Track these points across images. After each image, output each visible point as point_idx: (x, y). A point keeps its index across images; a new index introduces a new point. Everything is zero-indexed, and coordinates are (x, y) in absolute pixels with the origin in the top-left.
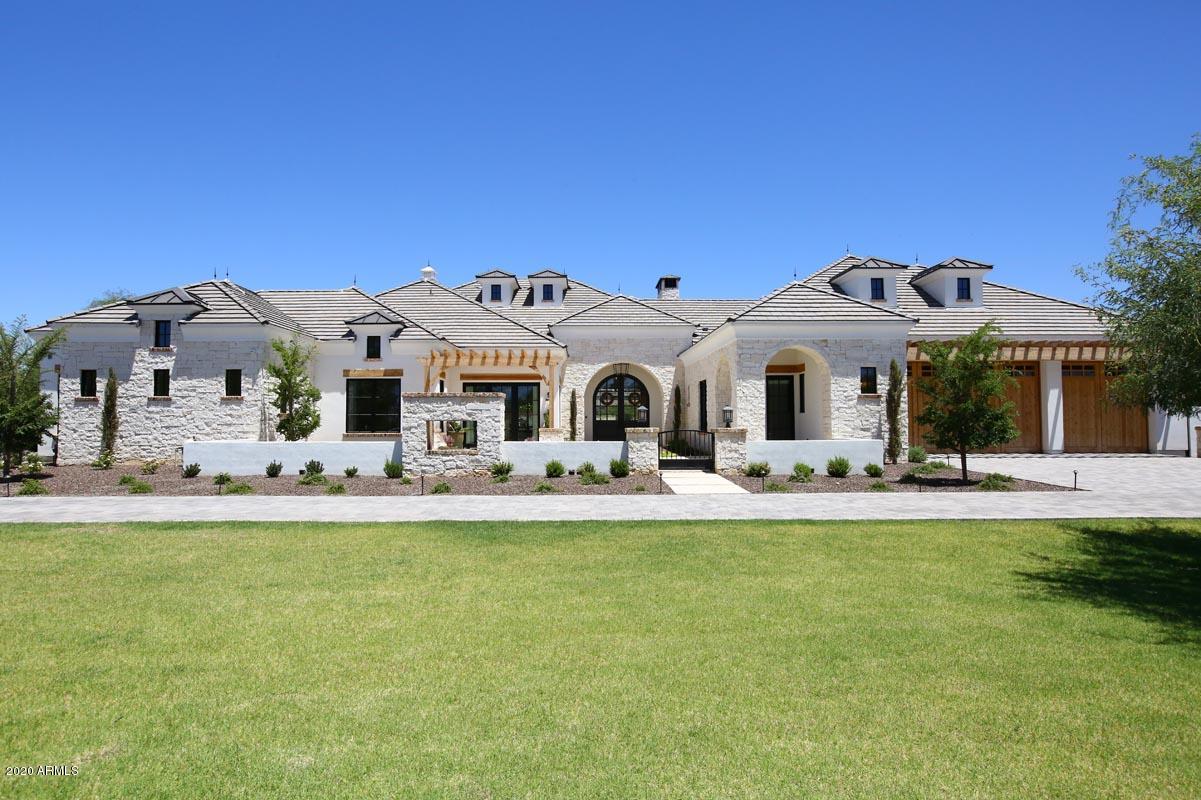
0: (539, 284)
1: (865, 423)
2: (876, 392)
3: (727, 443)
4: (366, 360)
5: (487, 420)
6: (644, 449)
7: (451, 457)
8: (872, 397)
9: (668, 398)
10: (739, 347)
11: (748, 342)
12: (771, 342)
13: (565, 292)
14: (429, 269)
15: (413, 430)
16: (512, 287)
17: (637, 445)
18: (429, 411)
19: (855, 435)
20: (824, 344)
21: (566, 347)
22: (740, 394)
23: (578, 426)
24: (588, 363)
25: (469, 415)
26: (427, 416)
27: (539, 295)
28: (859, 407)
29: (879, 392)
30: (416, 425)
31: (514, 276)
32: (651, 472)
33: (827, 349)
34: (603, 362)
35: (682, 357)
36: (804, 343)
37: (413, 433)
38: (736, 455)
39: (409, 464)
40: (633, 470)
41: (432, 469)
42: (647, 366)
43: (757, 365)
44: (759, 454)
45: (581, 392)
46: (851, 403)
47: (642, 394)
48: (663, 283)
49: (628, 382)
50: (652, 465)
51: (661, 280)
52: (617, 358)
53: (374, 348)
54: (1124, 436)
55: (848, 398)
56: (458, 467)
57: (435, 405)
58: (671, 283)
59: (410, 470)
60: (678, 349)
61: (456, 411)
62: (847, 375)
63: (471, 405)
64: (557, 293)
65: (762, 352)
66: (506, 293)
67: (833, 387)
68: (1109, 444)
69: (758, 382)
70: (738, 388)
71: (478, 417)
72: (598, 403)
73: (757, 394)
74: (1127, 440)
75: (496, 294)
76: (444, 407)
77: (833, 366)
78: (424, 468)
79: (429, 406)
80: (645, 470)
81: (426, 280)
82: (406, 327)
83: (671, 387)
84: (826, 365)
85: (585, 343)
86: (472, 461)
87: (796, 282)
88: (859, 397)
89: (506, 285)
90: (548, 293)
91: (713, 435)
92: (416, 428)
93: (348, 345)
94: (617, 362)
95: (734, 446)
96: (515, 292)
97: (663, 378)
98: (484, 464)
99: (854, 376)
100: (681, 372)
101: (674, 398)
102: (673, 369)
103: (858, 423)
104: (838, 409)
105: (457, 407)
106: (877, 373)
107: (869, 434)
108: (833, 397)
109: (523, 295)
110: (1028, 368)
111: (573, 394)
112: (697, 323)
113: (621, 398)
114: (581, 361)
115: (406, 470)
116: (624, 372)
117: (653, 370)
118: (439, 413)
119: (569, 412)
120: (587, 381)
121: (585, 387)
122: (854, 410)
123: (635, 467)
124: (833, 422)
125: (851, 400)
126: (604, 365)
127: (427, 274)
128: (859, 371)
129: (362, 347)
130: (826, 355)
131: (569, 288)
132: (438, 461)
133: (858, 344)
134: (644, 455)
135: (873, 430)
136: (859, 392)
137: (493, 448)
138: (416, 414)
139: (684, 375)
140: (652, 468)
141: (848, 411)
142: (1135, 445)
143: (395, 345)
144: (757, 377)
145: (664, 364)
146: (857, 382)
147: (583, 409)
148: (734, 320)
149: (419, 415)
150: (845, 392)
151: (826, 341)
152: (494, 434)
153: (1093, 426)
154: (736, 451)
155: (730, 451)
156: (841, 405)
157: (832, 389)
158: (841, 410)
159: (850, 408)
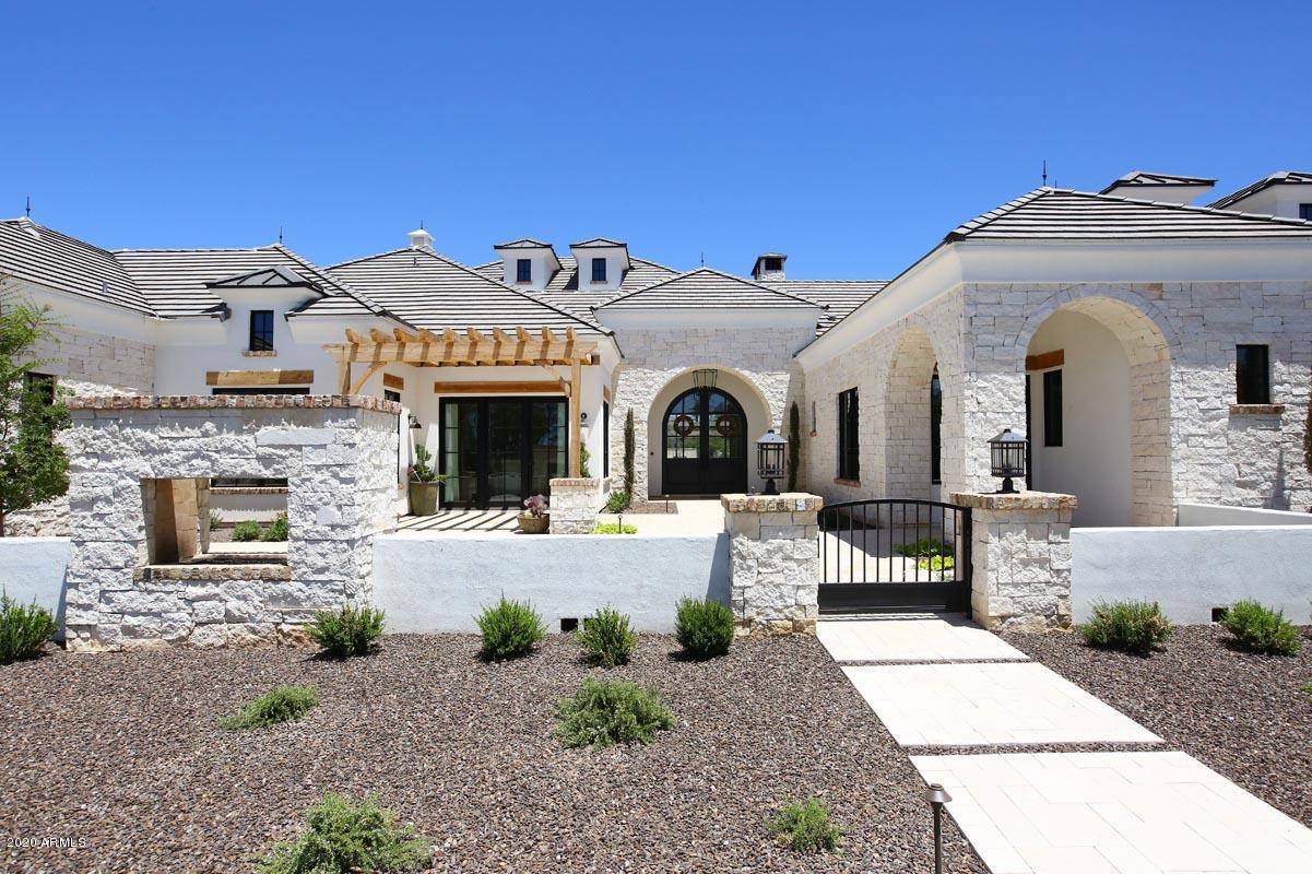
0: (586, 257)
1: (1245, 469)
2: (1266, 400)
3: (1016, 540)
4: (246, 355)
5: (318, 477)
6: (777, 560)
7: (210, 589)
8: (1263, 412)
9: (779, 423)
10: (972, 302)
11: (989, 290)
12: (1037, 288)
13: (625, 273)
14: (421, 232)
15: (101, 507)
16: (547, 263)
17: (758, 548)
18: (147, 451)
19: (1225, 497)
20: (1156, 293)
21: (612, 334)
22: (971, 406)
23: (637, 468)
24: (654, 367)
25: (266, 460)
26: (145, 467)
27: (586, 274)
28: (1233, 435)
29: (1277, 400)
30: (108, 491)
31: (549, 246)
32: (798, 627)
33: (1160, 303)
34: (678, 365)
35: (801, 358)
36: (1109, 291)
37: (101, 517)
38: (1044, 576)
39: (87, 607)
40: (747, 623)
41: (154, 624)
42: (746, 373)
43: (1009, 341)
45: (642, 414)
46: (1215, 425)
47: (735, 416)
48: (763, 264)
49: (716, 401)
50: (803, 608)
51: (760, 259)
52: (698, 359)
53: (261, 332)
55: (1208, 414)
56: (230, 618)
57: (165, 432)
58: (774, 264)
59: (89, 627)
60: (794, 345)
61: (229, 450)
62: (1204, 363)
63: (269, 433)
64: (613, 272)
65: (1018, 312)
66: (538, 273)
67: (1176, 389)
69: (1009, 379)
70: (968, 393)
71: (292, 467)
72: (672, 432)
73: (1009, 406)
75: (524, 271)
76: (192, 438)
77: (1175, 343)
78: (131, 621)
79: (148, 435)
80: (782, 624)
81: (414, 248)
82: (326, 296)
83: (783, 405)
84: (1161, 339)
85: (648, 336)
86: (274, 599)
87: (1046, 189)
88: (1234, 412)
89: (539, 259)
90: (599, 271)
91: (967, 512)
92: (108, 501)
93: (215, 326)
94: (698, 367)
95: (1037, 547)
96: (555, 273)
97: (770, 393)
98: (306, 606)
99: (1221, 364)
100: (799, 382)
101: (788, 423)
102: (787, 377)
103: (1229, 469)
104: (1186, 439)
105: (229, 438)
106: (1271, 358)
107: (1254, 494)
108: (1175, 412)
109: (563, 278)
111: (630, 416)
112: (824, 304)
113: (704, 427)
114: (643, 363)
115: (77, 628)
116: (709, 385)
117: (757, 379)
118: (175, 456)
119: (623, 446)
120: (652, 397)
121: (648, 406)
122: (1223, 442)
123: (750, 613)
124: (1176, 469)
125: (1217, 418)
126: (679, 371)
127: (419, 239)
128: (1234, 354)
129: (241, 329)
130: (1159, 317)
131: (632, 268)
132: (173, 598)
133: (1229, 293)
134: (779, 579)
135: (1264, 487)
136: (1233, 400)
137: (333, 559)
138: (109, 458)
139: (803, 386)
140: (800, 616)
141: (1208, 443)
143: (297, 324)
144: (1006, 366)
145: (773, 370)
146: (1228, 376)
147: (646, 442)
148: (962, 238)
149: (117, 463)
150: (1200, 400)
151: (1159, 286)
152: (337, 517)
154: (1043, 562)
155: (1025, 564)
156: (1193, 430)
157: (1173, 394)
158: (1193, 441)
159: (1212, 436)
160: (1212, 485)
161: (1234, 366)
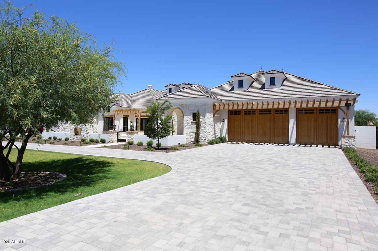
1: (193, 131)
8: (195, 122)
17: (110, 135)
28: (192, 126)
33: (183, 107)
36: (177, 105)
40: (109, 141)
44: (137, 138)
54: (327, 138)
55: (188, 123)
62: (188, 115)
66: (173, 90)
68: (320, 141)
74: (328, 140)
77: (185, 112)
84: (183, 112)
89: (173, 88)
103: (191, 130)
108: (184, 122)
110: (285, 111)
124: (184, 130)
125: (190, 123)
128: (192, 114)
130: (183, 109)
133: (192, 105)
136: (192, 121)
141: (188, 127)
142: (332, 142)
146: (191, 117)
150: (187, 121)
151: (183, 105)
153: (313, 134)
156: (186, 125)
157: (184, 120)
158: (186, 126)
159: (189, 126)
160: (189, 133)
161: (192, 116)
